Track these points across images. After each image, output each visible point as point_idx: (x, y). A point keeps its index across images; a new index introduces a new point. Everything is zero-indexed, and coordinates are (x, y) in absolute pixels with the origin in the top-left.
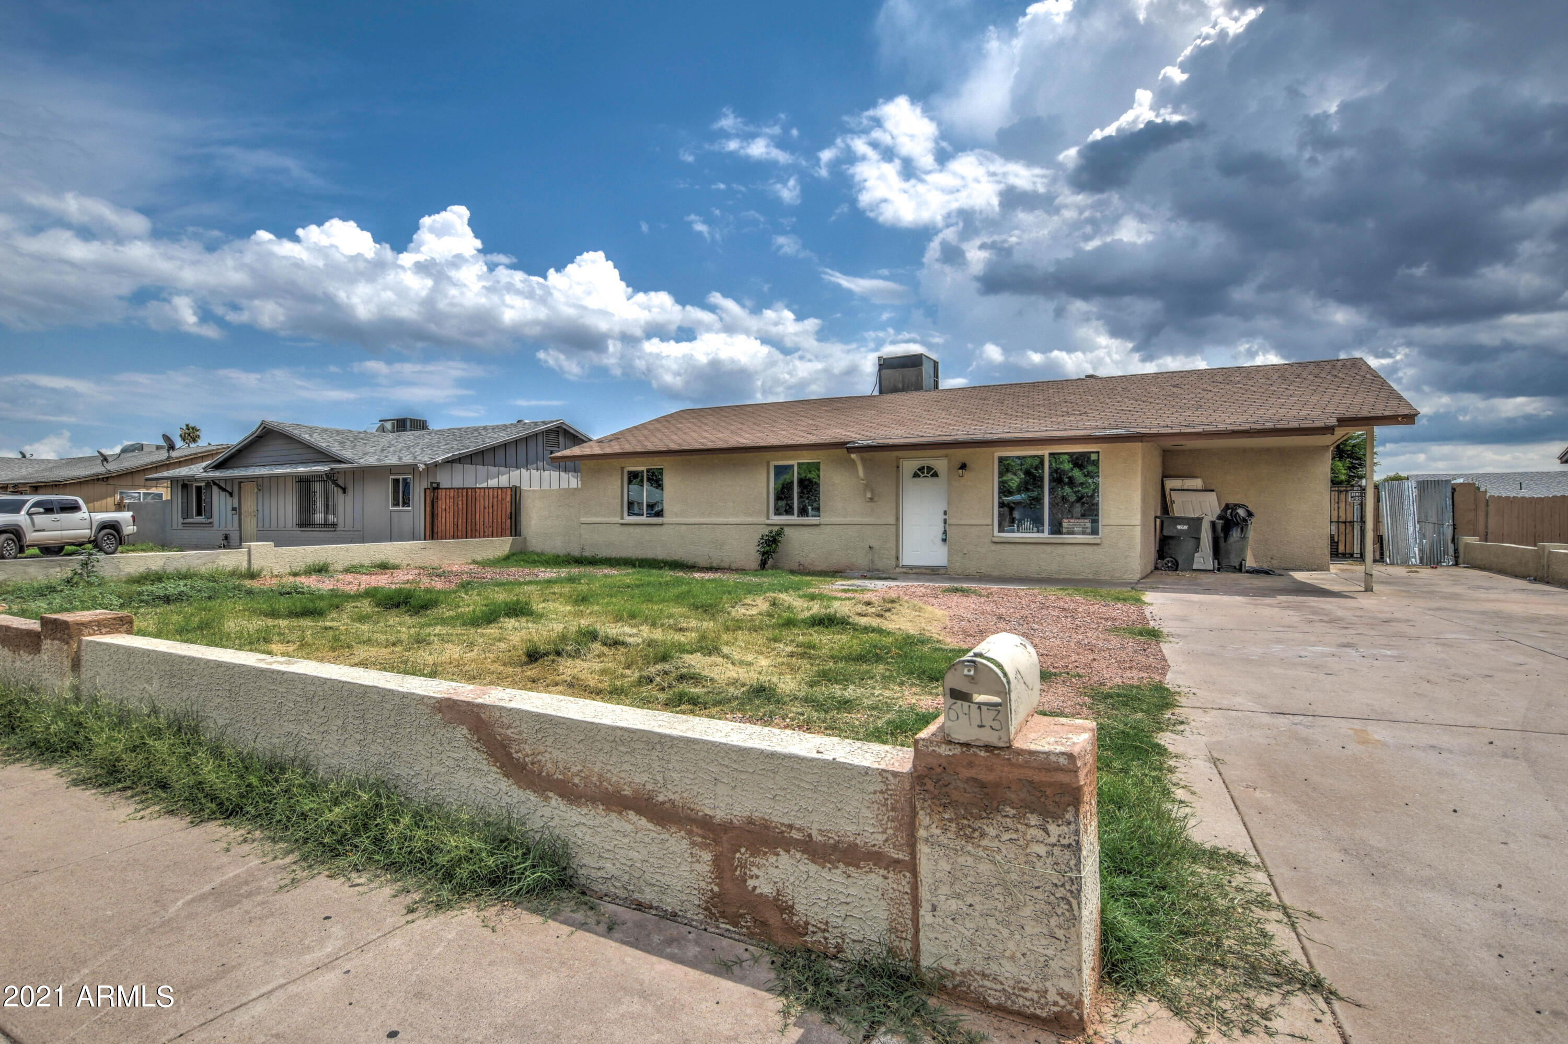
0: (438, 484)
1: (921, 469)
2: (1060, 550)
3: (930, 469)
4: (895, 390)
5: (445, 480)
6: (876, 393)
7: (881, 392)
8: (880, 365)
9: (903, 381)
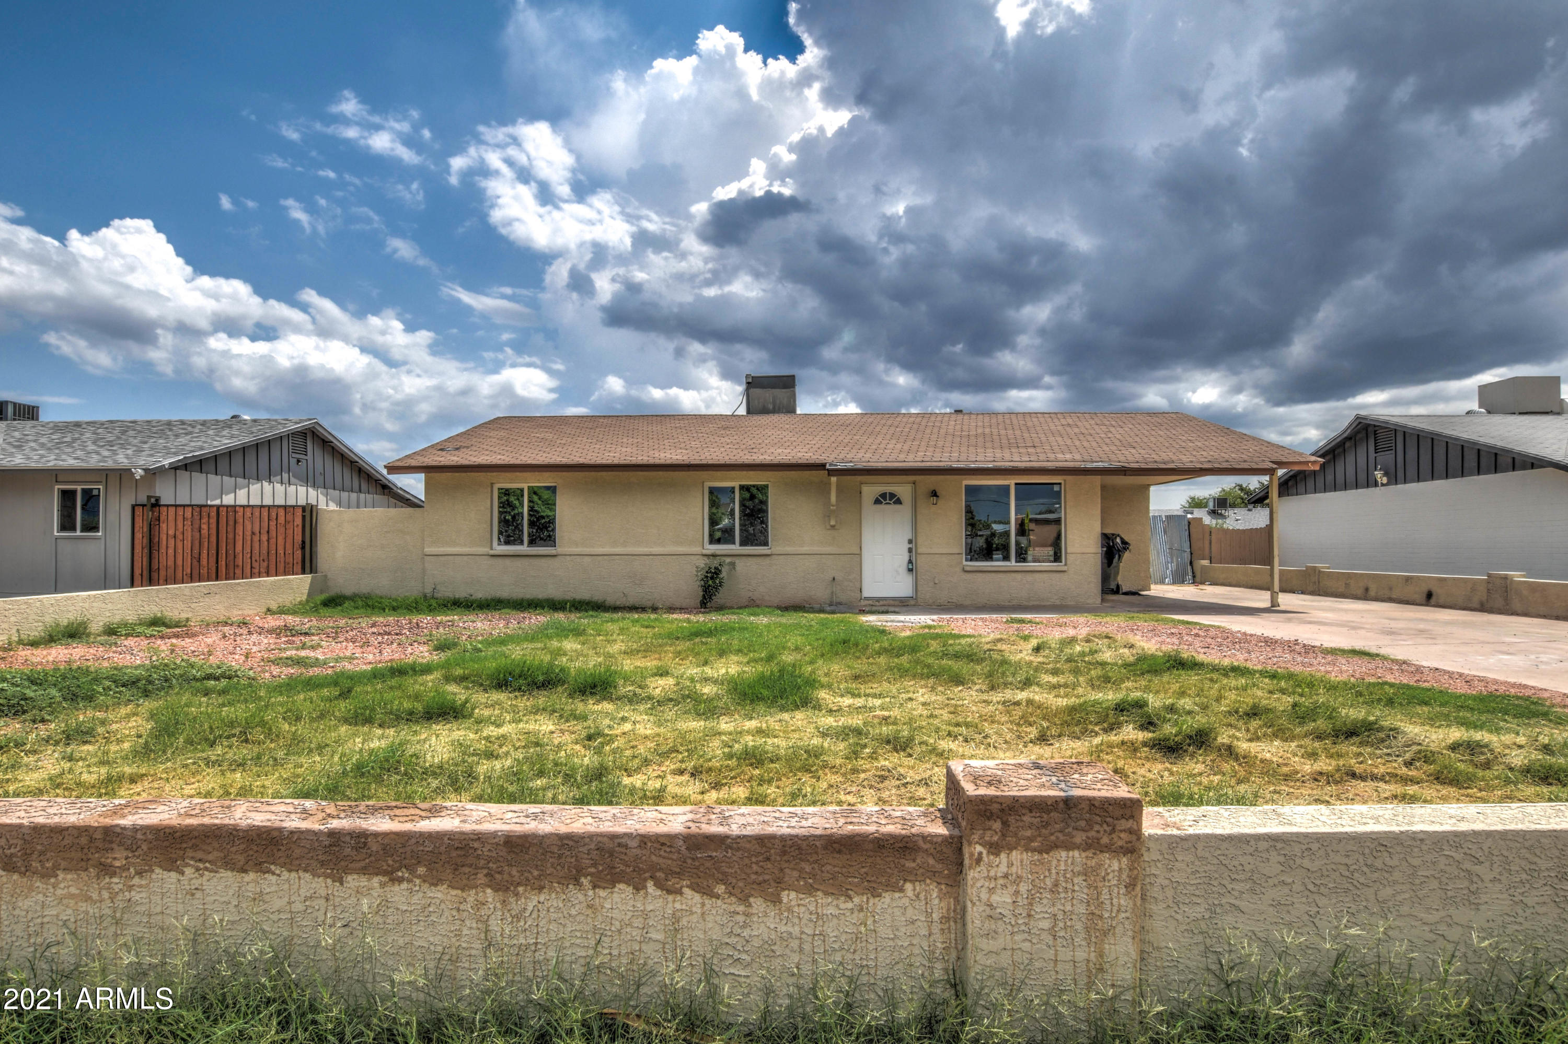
0: (158, 499)
1: (883, 496)
2: (1030, 577)
3: (892, 495)
4: (764, 411)
5: (166, 493)
6: (742, 411)
7: (749, 412)
8: (748, 383)
9: (774, 403)
